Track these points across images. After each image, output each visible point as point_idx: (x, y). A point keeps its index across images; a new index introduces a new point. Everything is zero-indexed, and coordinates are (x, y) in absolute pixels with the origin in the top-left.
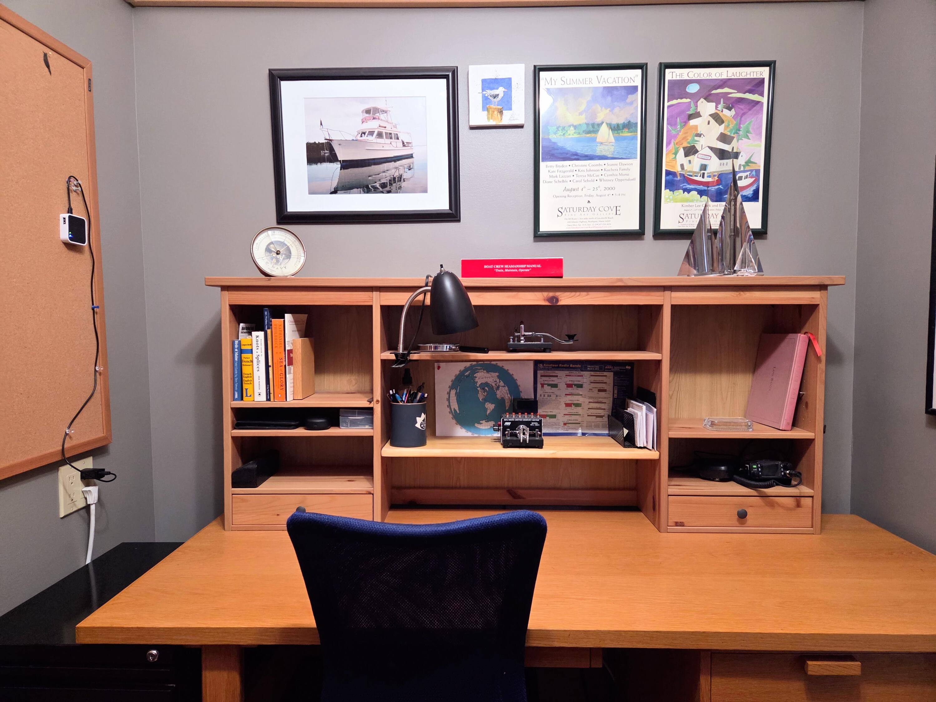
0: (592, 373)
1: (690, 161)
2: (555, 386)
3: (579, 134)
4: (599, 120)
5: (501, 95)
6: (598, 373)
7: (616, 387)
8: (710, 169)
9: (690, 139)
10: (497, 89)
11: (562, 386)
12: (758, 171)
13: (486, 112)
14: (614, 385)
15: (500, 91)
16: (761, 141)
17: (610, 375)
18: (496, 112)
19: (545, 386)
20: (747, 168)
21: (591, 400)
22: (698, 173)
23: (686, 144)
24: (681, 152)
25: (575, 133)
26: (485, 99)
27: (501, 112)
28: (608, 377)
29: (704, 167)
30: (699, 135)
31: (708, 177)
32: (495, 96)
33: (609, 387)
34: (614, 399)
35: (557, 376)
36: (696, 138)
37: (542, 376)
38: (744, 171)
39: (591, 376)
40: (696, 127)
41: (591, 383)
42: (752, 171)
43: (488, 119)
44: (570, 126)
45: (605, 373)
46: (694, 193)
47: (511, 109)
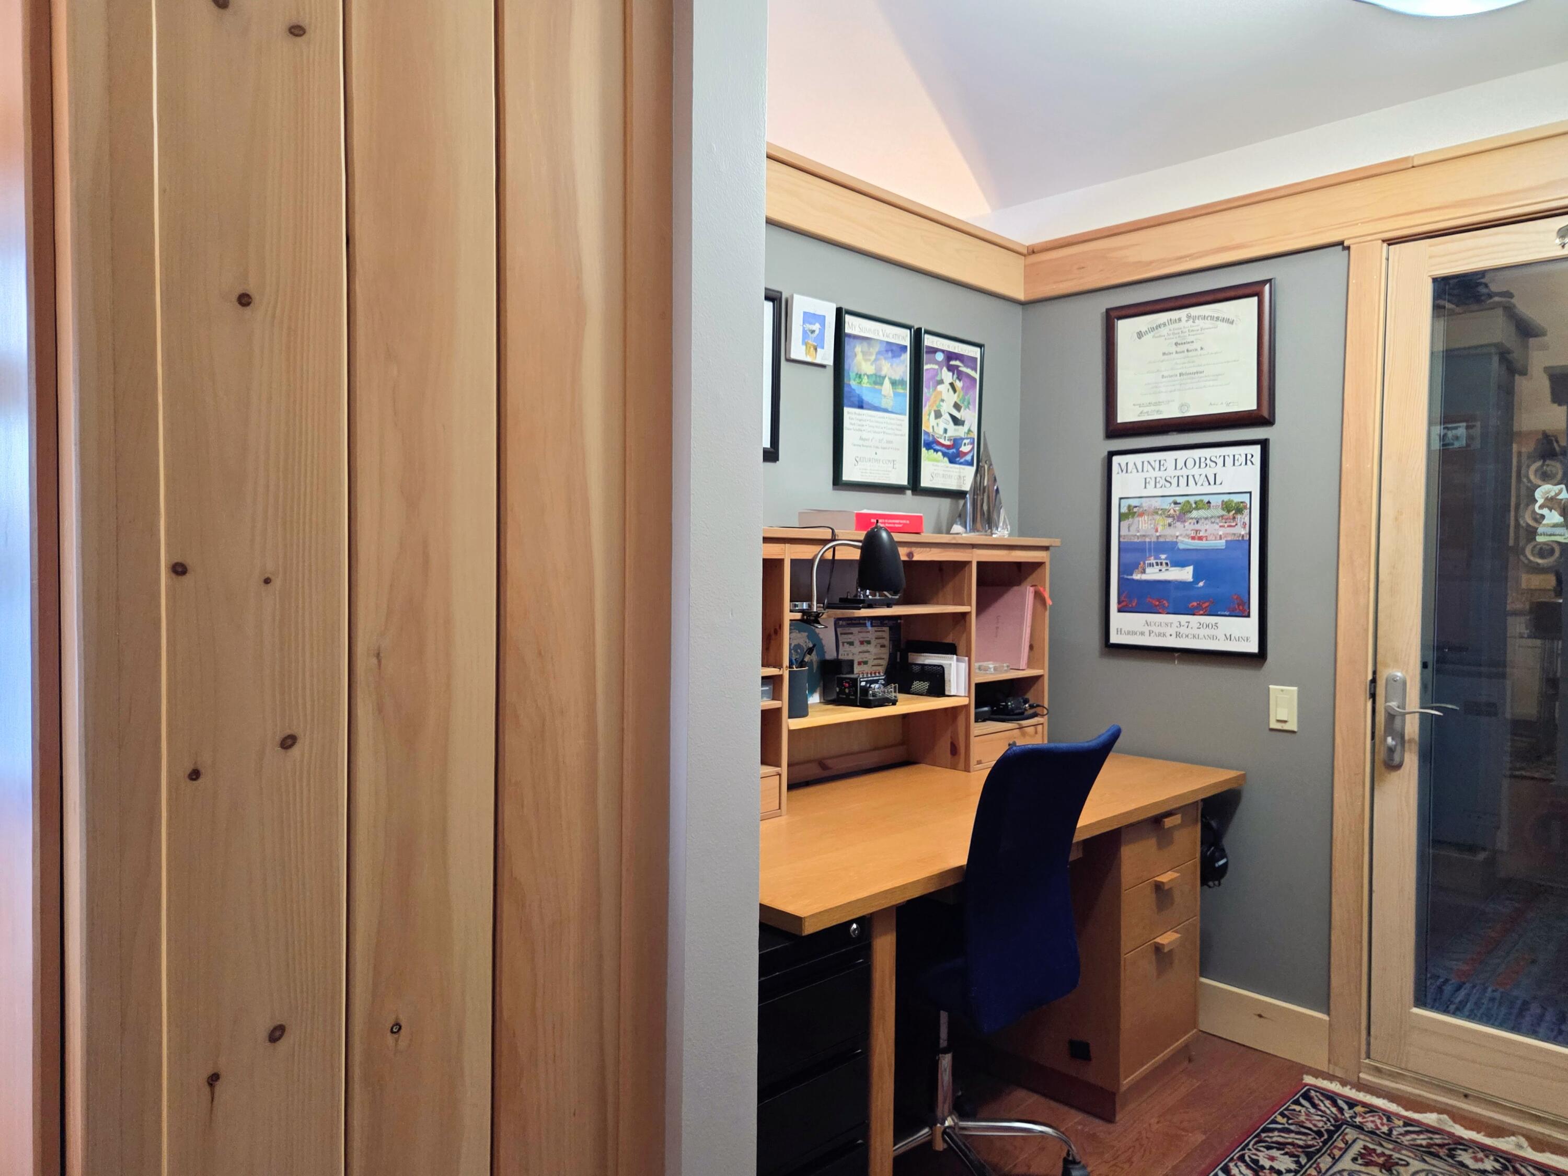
0: (876, 629)
1: (938, 424)
2: (851, 644)
3: (870, 384)
4: (883, 373)
5: (817, 332)
6: (880, 629)
7: (891, 642)
8: (949, 434)
9: (938, 403)
10: (814, 324)
11: (857, 643)
12: (974, 439)
13: (804, 347)
14: (890, 640)
15: (816, 327)
16: (975, 412)
17: (887, 629)
18: (812, 349)
19: (845, 644)
20: (969, 436)
21: (875, 657)
22: (942, 436)
23: (935, 408)
24: (933, 414)
25: (868, 382)
26: (805, 332)
27: (816, 349)
28: (886, 633)
29: (946, 431)
30: (943, 401)
31: (948, 440)
32: (813, 332)
33: (886, 642)
34: (890, 654)
35: (852, 633)
36: (941, 403)
37: (841, 634)
38: (967, 438)
39: (876, 631)
40: (941, 393)
41: (876, 638)
42: (970, 438)
43: (806, 354)
44: (864, 375)
45: (884, 629)
46: (940, 454)
47: (823, 348)
